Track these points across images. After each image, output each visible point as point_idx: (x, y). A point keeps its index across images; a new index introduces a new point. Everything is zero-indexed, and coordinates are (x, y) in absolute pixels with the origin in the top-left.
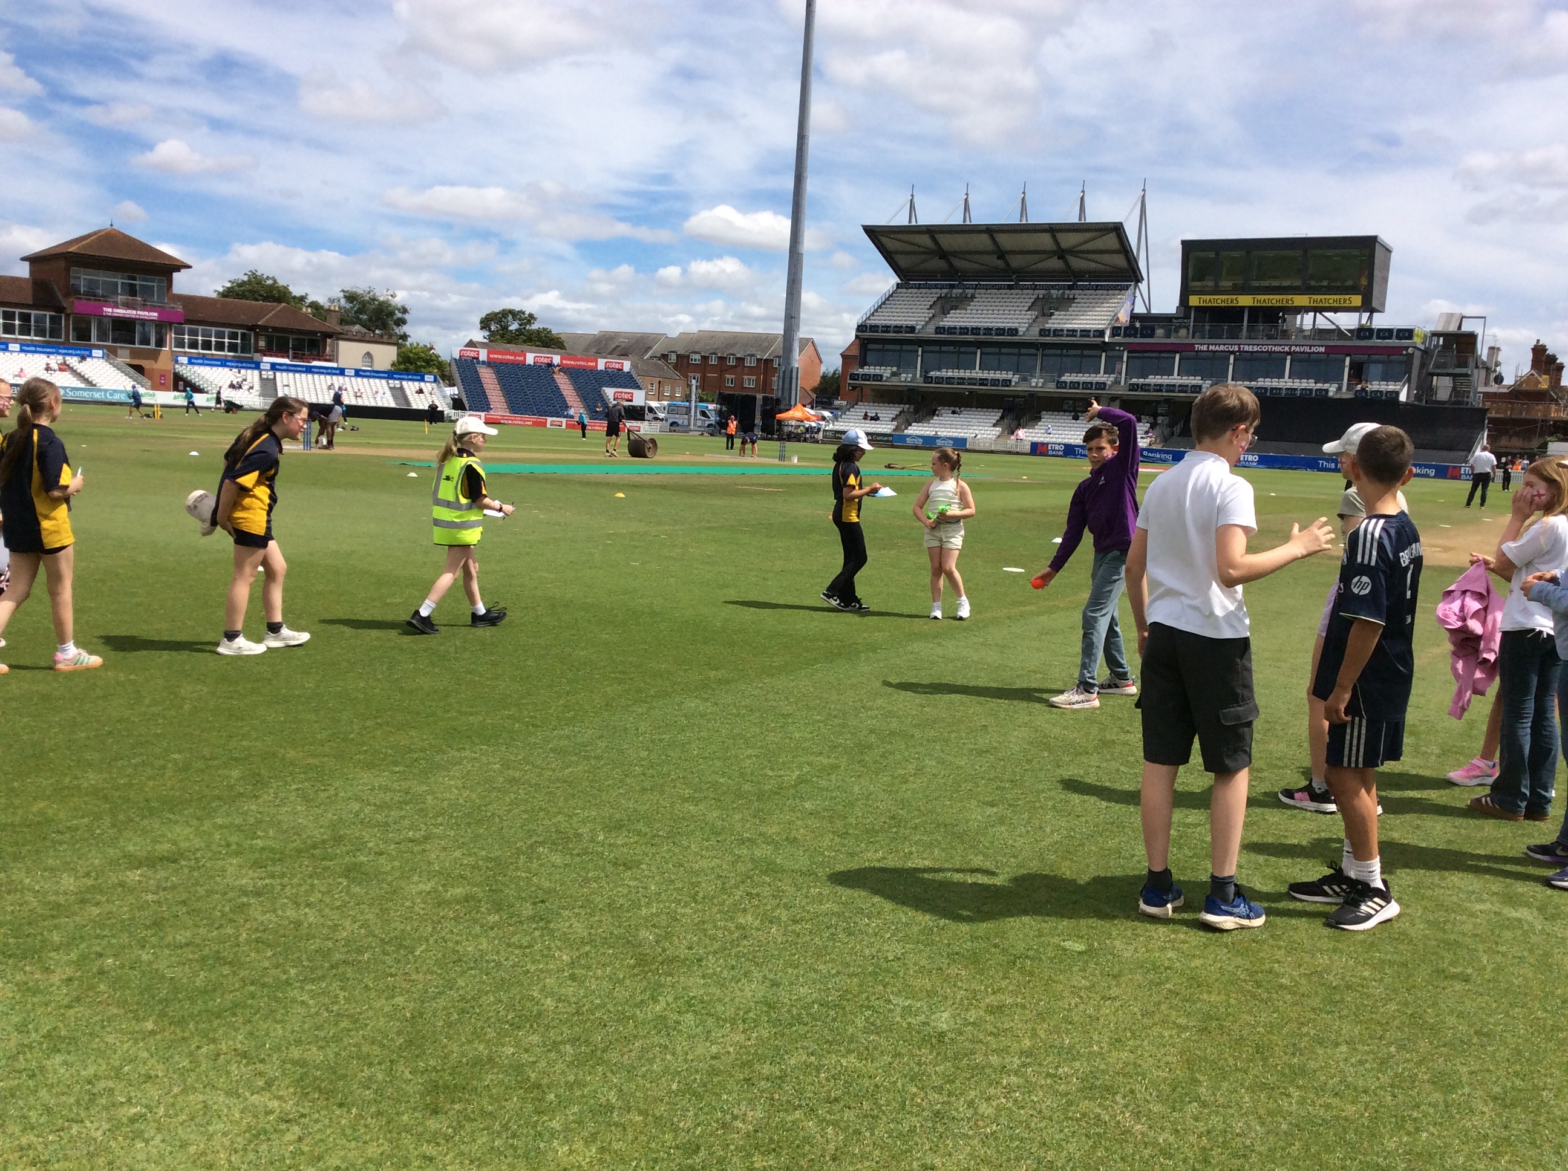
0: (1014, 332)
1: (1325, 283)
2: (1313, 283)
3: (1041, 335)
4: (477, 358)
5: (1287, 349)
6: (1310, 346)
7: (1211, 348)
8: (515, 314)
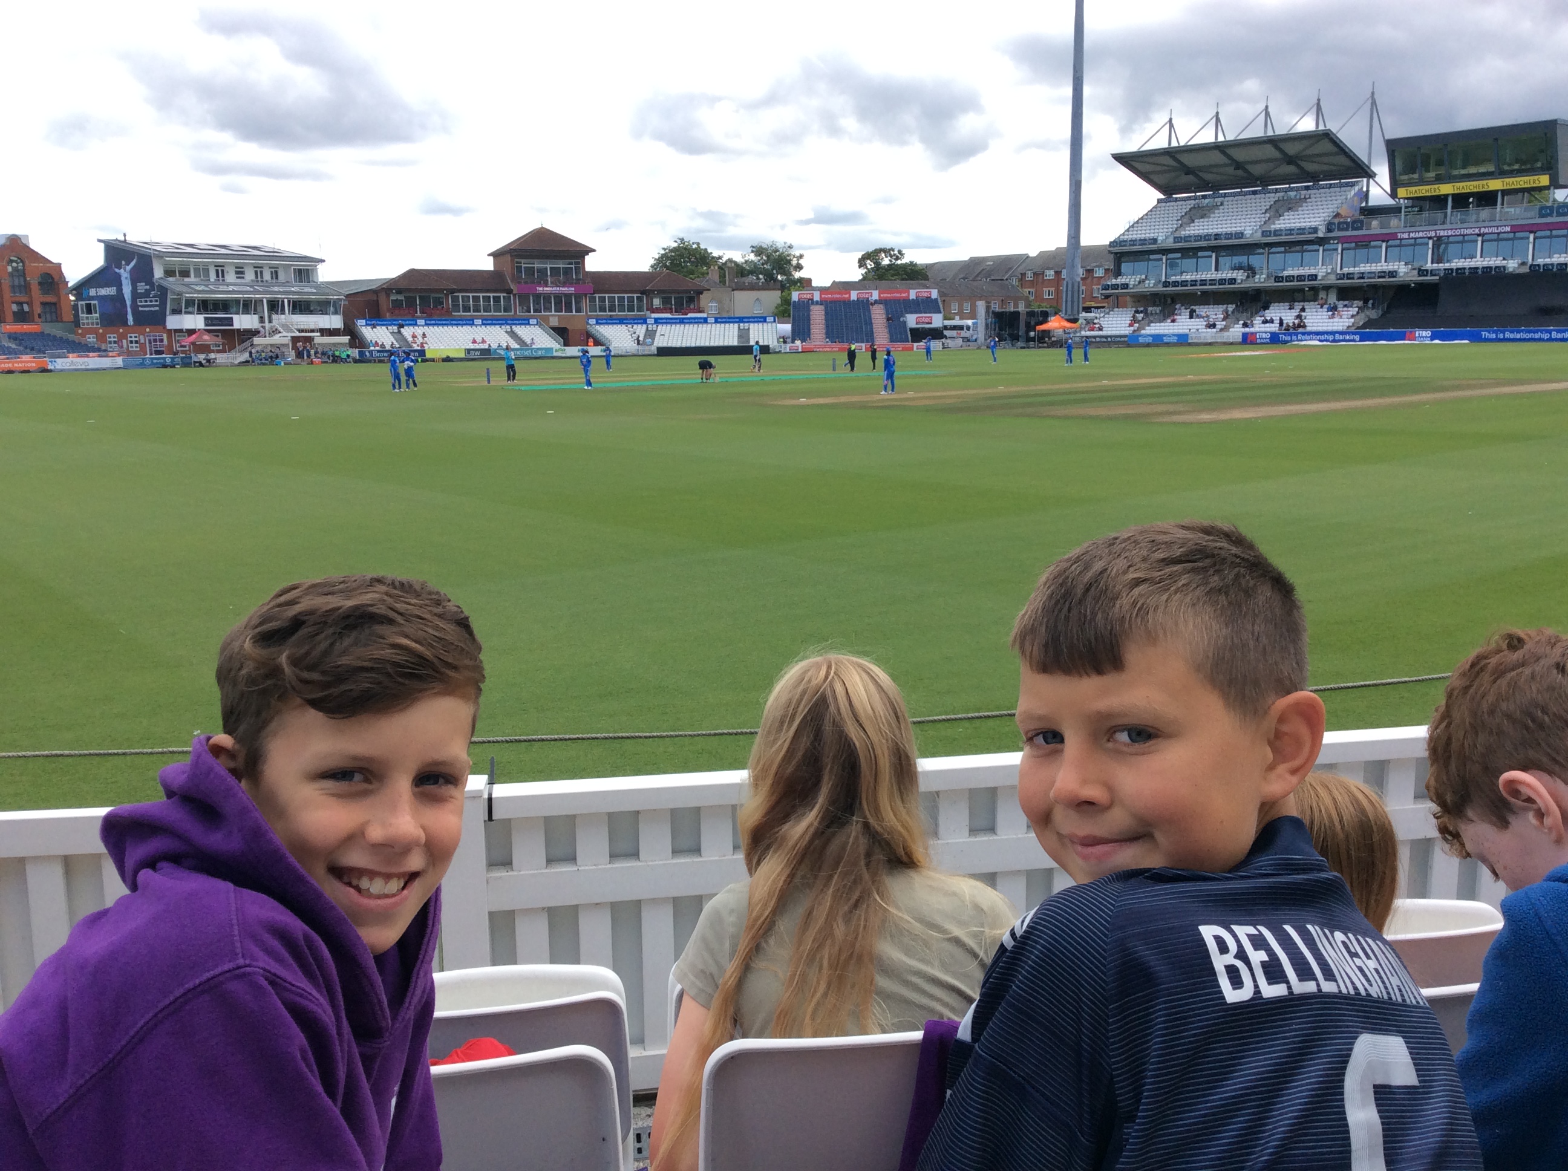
0: (1240, 235)
1: (1516, 167)
2: (1506, 168)
3: (1263, 235)
4: (812, 300)
5: (1477, 231)
6: (1497, 227)
7: (1412, 235)
8: (887, 251)
